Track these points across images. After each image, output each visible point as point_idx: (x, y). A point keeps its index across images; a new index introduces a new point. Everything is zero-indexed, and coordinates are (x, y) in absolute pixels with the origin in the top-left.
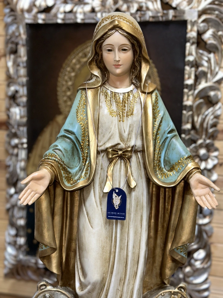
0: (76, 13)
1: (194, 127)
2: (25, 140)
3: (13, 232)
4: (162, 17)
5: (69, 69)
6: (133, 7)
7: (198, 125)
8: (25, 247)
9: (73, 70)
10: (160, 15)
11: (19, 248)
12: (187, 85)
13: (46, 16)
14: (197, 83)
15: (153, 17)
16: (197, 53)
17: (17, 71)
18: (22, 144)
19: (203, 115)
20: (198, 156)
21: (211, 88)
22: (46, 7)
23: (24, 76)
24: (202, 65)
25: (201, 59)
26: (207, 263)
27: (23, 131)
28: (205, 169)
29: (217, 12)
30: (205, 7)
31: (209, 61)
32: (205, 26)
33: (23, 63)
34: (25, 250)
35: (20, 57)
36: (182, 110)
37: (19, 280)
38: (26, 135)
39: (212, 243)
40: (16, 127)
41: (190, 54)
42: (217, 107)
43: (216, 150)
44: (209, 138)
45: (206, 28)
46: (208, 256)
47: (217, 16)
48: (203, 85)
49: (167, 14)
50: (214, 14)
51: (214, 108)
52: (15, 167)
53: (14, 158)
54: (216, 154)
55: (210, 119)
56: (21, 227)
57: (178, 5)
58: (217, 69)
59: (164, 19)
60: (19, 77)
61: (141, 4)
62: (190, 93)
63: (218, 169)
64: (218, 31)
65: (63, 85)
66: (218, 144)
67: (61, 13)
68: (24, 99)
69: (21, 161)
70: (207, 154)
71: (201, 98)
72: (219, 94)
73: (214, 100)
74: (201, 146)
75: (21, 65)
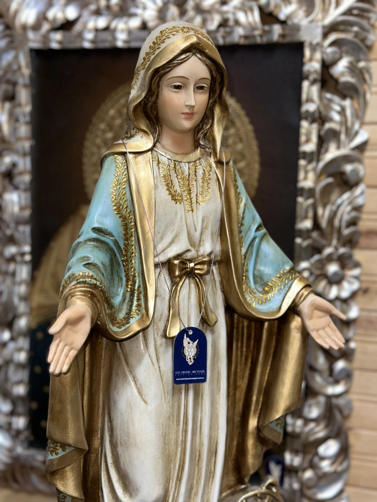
0: (115, 30)
1: (316, 225)
2: (27, 248)
3: (6, 407)
4: (261, 36)
5: (102, 126)
6: (212, 20)
7: (324, 223)
8: (26, 434)
9: (110, 127)
10: (257, 33)
11: (15, 435)
12: (304, 153)
13: (64, 36)
14: (323, 150)
15: (246, 37)
16: (321, 98)
17: (14, 130)
18: (23, 254)
19: (333, 204)
20: (324, 276)
21: (347, 159)
22: (65, 22)
23: (27, 139)
24: (331, 120)
25: (328, 108)
26: (341, 463)
27: (24, 232)
28: (338, 298)
29: (355, 29)
30: (335, 19)
31: (342, 112)
32: (334, 53)
33: (24, 115)
34: (27, 438)
35: (20, 105)
36: (296, 196)
37: (18, 491)
38: (28, 239)
39: (350, 429)
40: (12, 225)
41: (309, 100)
42: (358, 191)
43: (357, 265)
44: (344, 245)
45: (337, 56)
46: (344, 452)
47: (356, 35)
48: (332, 153)
49: (270, 32)
50: (350, 32)
51: (352, 193)
52: (11, 293)
53: (9, 281)
54: (356, 272)
55: (345, 213)
56: (20, 398)
57: (289, 17)
58: (357, 126)
59: (265, 40)
60: (19, 139)
61: (226, 16)
62: (310, 167)
63: (360, 298)
64: (358, 61)
65: (93, 154)
66: (359, 255)
67: (90, 31)
68: (27, 178)
69: (20, 284)
70: (340, 272)
71: (329, 176)
72: (362, 170)
73: (352, 179)
74: (330, 259)
75: (22, 119)
